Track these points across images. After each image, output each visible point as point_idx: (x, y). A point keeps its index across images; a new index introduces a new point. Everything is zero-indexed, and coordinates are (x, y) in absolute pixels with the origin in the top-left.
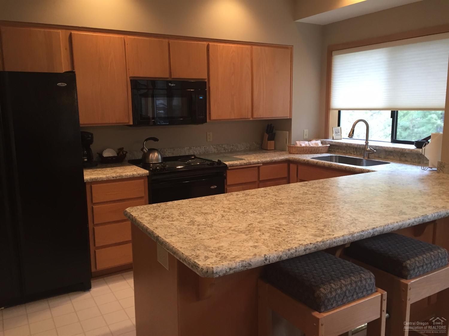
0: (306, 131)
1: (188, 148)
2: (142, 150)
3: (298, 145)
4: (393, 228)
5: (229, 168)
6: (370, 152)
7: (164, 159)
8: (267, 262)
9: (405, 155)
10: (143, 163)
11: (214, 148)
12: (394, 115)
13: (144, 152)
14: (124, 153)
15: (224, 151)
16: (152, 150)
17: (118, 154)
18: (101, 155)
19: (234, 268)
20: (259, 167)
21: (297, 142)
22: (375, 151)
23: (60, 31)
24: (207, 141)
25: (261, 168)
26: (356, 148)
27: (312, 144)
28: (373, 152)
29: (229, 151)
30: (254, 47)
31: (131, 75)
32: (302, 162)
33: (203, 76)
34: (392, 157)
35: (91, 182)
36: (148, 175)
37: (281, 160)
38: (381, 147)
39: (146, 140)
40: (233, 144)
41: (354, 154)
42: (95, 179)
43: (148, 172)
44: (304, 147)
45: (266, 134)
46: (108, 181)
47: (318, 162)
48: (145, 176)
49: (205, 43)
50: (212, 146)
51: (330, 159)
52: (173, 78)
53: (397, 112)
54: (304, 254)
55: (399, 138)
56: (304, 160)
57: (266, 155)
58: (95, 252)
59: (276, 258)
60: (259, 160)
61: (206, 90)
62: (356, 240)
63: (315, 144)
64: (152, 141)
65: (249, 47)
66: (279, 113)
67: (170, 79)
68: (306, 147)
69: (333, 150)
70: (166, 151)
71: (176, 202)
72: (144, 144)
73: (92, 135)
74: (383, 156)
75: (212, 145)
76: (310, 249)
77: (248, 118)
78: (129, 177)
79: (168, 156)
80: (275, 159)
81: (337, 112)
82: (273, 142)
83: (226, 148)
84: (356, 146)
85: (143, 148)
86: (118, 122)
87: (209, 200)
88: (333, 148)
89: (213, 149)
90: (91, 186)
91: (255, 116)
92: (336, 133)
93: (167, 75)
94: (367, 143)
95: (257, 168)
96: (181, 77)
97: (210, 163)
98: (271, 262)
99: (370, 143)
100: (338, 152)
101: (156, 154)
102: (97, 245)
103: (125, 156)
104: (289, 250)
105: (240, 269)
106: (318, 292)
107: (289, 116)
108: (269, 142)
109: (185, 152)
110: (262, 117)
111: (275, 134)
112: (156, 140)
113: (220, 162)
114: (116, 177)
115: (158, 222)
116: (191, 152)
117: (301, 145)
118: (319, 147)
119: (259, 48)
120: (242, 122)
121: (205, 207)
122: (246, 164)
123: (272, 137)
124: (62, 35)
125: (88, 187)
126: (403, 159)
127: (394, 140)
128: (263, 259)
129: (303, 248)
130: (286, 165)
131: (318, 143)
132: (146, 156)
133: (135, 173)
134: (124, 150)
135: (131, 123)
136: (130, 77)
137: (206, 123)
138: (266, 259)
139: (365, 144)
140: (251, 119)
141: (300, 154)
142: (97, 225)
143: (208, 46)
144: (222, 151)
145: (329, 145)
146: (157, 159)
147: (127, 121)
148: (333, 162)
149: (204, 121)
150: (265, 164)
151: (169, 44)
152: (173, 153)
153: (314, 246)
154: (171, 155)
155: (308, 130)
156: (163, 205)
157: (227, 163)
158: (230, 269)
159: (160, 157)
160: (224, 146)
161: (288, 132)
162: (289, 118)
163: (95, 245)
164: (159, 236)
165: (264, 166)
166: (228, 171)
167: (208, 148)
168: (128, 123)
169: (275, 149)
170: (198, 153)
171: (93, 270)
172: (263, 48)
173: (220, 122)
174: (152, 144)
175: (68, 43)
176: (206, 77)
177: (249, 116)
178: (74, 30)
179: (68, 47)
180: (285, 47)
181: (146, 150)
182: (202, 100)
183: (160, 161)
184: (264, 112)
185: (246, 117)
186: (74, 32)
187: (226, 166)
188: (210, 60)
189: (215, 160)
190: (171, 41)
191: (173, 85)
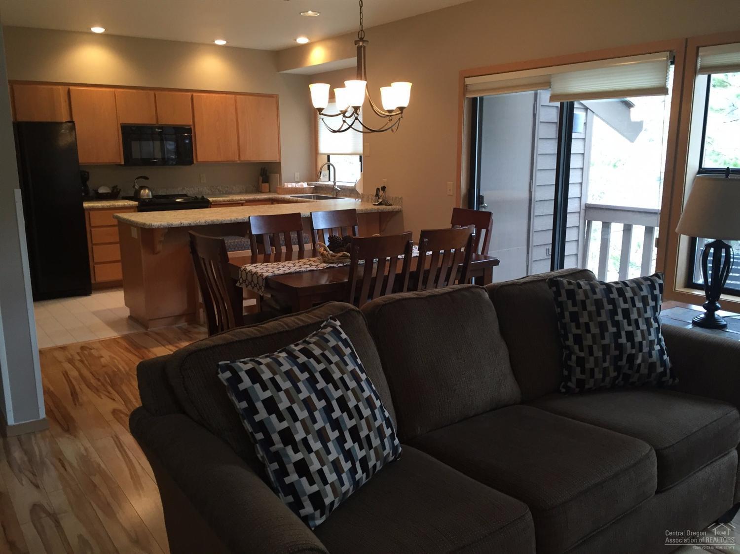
0: (297, 175)
1: (181, 188)
2: (134, 187)
3: (286, 186)
7: (154, 196)
8: (182, 225)
10: (134, 198)
12: (361, 159)
13: (135, 189)
14: (118, 190)
16: (143, 187)
17: (112, 191)
18: (96, 192)
21: (285, 184)
22: (340, 189)
23: (60, 87)
24: (200, 182)
26: (331, 188)
27: (298, 186)
28: (339, 191)
29: (224, 192)
30: (238, 96)
31: (122, 122)
33: (189, 122)
34: (353, 195)
35: (89, 209)
36: (137, 205)
37: (265, 198)
38: (346, 186)
39: (137, 178)
40: (228, 186)
42: (91, 207)
43: (137, 203)
44: (290, 188)
45: (259, 176)
46: (103, 209)
48: (133, 206)
49: (190, 94)
52: (160, 125)
56: (281, 198)
58: (94, 267)
60: (242, 198)
61: (192, 135)
63: (301, 185)
65: (233, 96)
66: (267, 157)
67: (156, 125)
68: (292, 188)
69: (316, 191)
70: (159, 190)
72: (135, 181)
73: (88, 173)
75: (206, 187)
77: (235, 161)
78: (120, 206)
79: (159, 194)
80: (258, 197)
81: (326, 156)
82: (267, 185)
83: (221, 189)
85: (135, 185)
86: (111, 161)
88: (318, 189)
89: (207, 190)
90: (89, 213)
91: (242, 159)
92: (324, 176)
93: (154, 122)
96: (167, 123)
98: (185, 226)
100: (322, 193)
101: (147, 191)
102: (95, 261)
103: (119, 193)
107: (278, 158)
108: (263, 184)
110: (249, 160)
111: (268, 177)
112: (146, 178)
113: (203, 198)
114: (110, 206)
115: (133, 217)
116: (184, 192)
117: (288, 186)
118: (304, 188)
119: (243, 97)
120: (230, 164)
123: (266, 180)
124: (62, 90)
125: (86, 213)
128: (180, 224)
130: (270, 203)
131: (305, 185)
132: (137, 192)
133: (126, 204)
134: (118, 187)
135: (123, 163)
136: (121, 124)
137: (193, 165)
139: (334, 184)
140: (239, 162)
141: (286, 194)
142: (95, 245)
143: (192, 96)
144: (217, 193)
145: (314, 187)
146: (148, 195)
147: (119, 161)
149: (191, 163)
151: (155, 95)
152: (166, 192)
154: (163, 194)
155: (299, 173)
157: (210, 199)
158: (162, 226)
159: (150, 193)
160: (218, 188)
161: (279, 174)
162: (278, 161)
163: (93, 261)
164: (131, 220)
167: (200, 189)
168: (120, 162)
169: (270, 192)
170: (192, 193)
171: (93, 281)
172: (247, 97)
173: (206, 164)
174: (143, 182)
175: (67, 97)
176: (191, 123)
177: (237, 159)
178: (72, 86)
179: (67, 100)
180: (271, 96)
181: (137, 187)
182: (188, 143)
183: (151, 197)
184: (251, 155)
185: (233, 160)
186: (71, 88)
187: (209, 200)
188: (195, 109)
189: (200, 197)
190: (157, 93)
191: (160, 130)
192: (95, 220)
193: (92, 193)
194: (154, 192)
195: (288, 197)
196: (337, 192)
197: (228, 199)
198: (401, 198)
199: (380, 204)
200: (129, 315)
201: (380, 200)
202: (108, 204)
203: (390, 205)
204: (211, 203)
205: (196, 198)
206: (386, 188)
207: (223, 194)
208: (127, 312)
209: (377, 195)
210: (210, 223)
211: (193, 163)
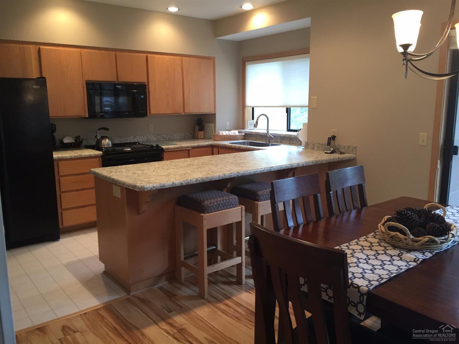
0: (228, 124)
1: (133, 137)
2: (96, 137)
3: (221, 134)
4: (250, 173)
5: (165, 151)
6: (270, 138)
7: (114, 145)
9: (293, 140)
10: (97, 147)
11: (155, 137)
12: (288, 111)
13: (97, 139)
14: (81, 140)
15: (163, 140)
16: (104, 138)
17: (75, 141)
18: (61, 142)
19: (156, 187)
20: (189, 150)
21: (220, 132)
22: (273, 137)
23: (31, 46)
24: (149, 131)
25: (190, 151)
26: (262, 135)
27: (231, 133)
28: (272, 138)
29: (167, 139)
30: (184, 58)
31: (87, 79)
32: (221, 146)
33: (143, 80)
34: (285, 141)
35: (58, 160)
36: (102, 155)
37: (206, 145)
38: (277, 134)
39: (99, 129)
40: (171, 134)
41: (261, 141)
42: (61, 157)
43: (101, 152)
44: (225, 135)
45: (196, 126)
46: (71, 159)
47: (232, 145)
48: (99, 156)
49: (145, 55)
50: (153, 136)
51: (244, 143)
52: (120, 82)
53: (290, 108)
54: (195, 183)
55: (292, 128)
56: (223, 145)
57: (196, 141)
58: (62, 213)
59: (179, 184)
60: (189, 145)
61: (146, 91)
62: (227, 177)
63: (234, 133)
64: (104, 131)
65: (180, 58)
66: (205, 109)
67: (117, 82)
68: (227, 135)
69: (247, 138)
70: (115, 139)
71: (124, 166)
72: (97, 132)
73: (55, 125)
74: (279, 141)
76: (199, 181)
77: (180, 113)
78: (87, 156)
79: (116, 143)
80: (201, 144)
81: (251, 109)
82: (202, 132)
83: (165, 137)
84: (262, 134)
85: (97, 136)
86: (76, 115)
87: (146, 164)
88: (247, 136)
90: (58, 163)
91: (186, 111)
92: (250, 125)
93: (114, 79)
94: (268, 132)
95: (187, 151)
96: (126, 81)
97: (151, 147)
98: (176, 186)
99: (270, 132)
100: (251, 139)
101: (107, 140)
102: (63, 207)
103: (81, 142)
104: (187, 180)
105: (159, 187)
106: (204, 203)
107: (214, 111)
108: (199, 132)
109: (131, 140)
110: (191, 112)
111: (203, 126)
112: (107, 129)
113: (157, 146)
114: (77, 156)
115: (113, 174)
116: (136, 140)
117: (223, 134)
118: (237, 135)
119: (188, 58)
120: (177, 116)
121: (144, 168)
122: (179, 147)
123: (202, 129)
124: (33, 49)
125: (55, 163)
126: (291, 142)
127: (289, 130)
128: (172, 183)
129: (195, 180)
130: (210, 149)
131: (236, 133)
132: (99, 142)
133: (92, 153)
134: (81, 138)
135: (87, 116)
136: (86, 81)
137: (146, 117)
138: (173, 184)
139: (266, 132)
140: (183, 114)
141: (222, 141)
142: (63, 192)
143: (147, 57)
144: (161, 140)
145: (244, 134)
146: (108, 144)
147: (84, 115)
148: (245, 145)
149: (145, 115)
150: (193, 148)
151: (116, 55)
152: (121, 141)
153: (201, 179)
154: (118, 142)
155: (229, 123)
156: (115, 167)
157: (164, 147)
158: (154, 187)
159: (110, 143)
160: (163, 136)
161: (213, 124)
162: (214, 113)
163: (61, 208)
164: (114, 178)
165: (192, 150)
166: (164, 153)
167: (149, 137)
168: (85, 116)
169: (204, 138)
170: (142, 141)
171: (61, 226)
172: (191, 59)
173: (158, 116)
175: (37, 55)
176: (146, 81)
177: (182, 111)
178: (42, 45)
179: (37, 59)
180: (209, 58)
181: (99, 137)
182: (143, 98)
183: (111, 146)
184: (194, 108)
185: (179, 112)
186: (42, 47)
188: (149, 68)
189: (155, 145)
190: (118, 53)
191: (119, 87)
192: (63, 170)
193: (58, 143)
194: (112, 142)
195: (227, 143)
196: (269, 139)
197: (177, 146)
198: (355, 147)
199: (332, 152)
200: (104, 270)
201: (332, 149)
202: (76, 155)
203: (344, 153)
205: (152, 146)
206: (336, 137)
207: (167, 141)
208: (101, 267)
209: (329, 144)
211: (147, 115)
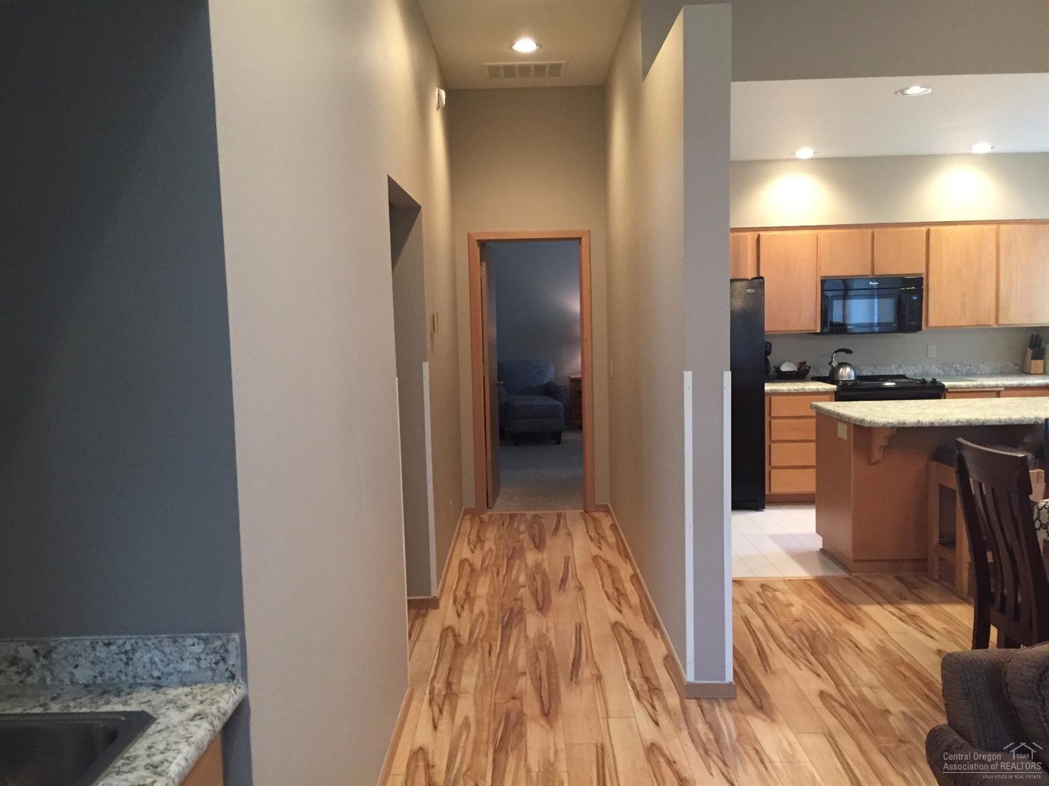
1: (897, 366)
2: (830, 363)
5: (949, 390)
7: (858, 378)
8: (920, 425)
10: (831, 379)
11: (938, 367)
13: (832, 367)
14: (807, 368)
15: (955, 373)
16: (842, 365)
17: (798, 369)
18: (778, 369)
20: (999, 392)
23: (748, 233)
24: (927, 356)
25: (1001, 394)
29: (964, 373)
30: (1002, 226)
31: (822, 275)
33: (919, 269)
35: (770, 393)
36: (836, 390)
39: (836, 352)
40: (972, 363)
42: (775, 390)
43: (835, 386)
45: (1028, 349)
46: (789, 394)
48: (832, 391)
49: (924, 229)
50: (934, 365)
52: (876, 275)
57: (1022, 378)
58: (770, 472)
59: (928, 423)
60: (1000, 383)
61: (923, 289)
64: (845, 353)
65: (994, 226)
67: (871, 277)
70: (864, 368)
72: (833, 356)
73: (770, 344)
75: (936, 364)
76: (962, 422)
77: (989, 325)
78: (812, 391)
79: (864, 375)
82: (1040, 362)
83: (959, 368)
85: (832, 361)
86: (803, 329)
89: (937, 369)
90: (770, 398)
91: (1002, 322)
93: (868, 272)
95: (995, 393)
96: (887, 273)
97: (922, 382)
101: (848, 370)
102: (773, 464)
103: (808, 371)
104: (941, 420)
105: (896, 424)
108: (1033, 361)
109: (892, 371)
110: (1016, 323)
112: (849, 352)
113: (934, 380)
114: (799, 391)
116: (901, 372)
119: (1010, 226)
120: (980, 330)
122: (978, 386)
123: (1039, 354)
124: (750, 237)
125: (767, 399)
128: (916, 422)
132: (834, 371)
133: (821, 388)
134: (807, 364)
135: (819, 330)
136: (821, 277)
137: (920, 332)
138: (919, 422)
140: (995, 326)
142: (775, 442)
143: (928, 233)
144: (952, 373)
146: (849, 376)
147: (813, 328)
149: (918, 328)
150: (1009, 388)
151: (873, 235)
152: (873, 373)
153: (967, 421)
154: (869, 374)
157: (946, 384)
159: (853, 373)
160: (955, 366)
163: (770, 464)
164: (838, 413)
165: (1005, 392)
166: (947, 395)
167: (928, 367)
168: (815, 330)
170: (913, 374)
171: (767, 492)
173: (943, 330)
174: (843, 357)
175: (755, 245)
176: (923, 271)
177: (992, 322)
178: (762, 231)
179: (755, 251)
181: (835, 364)
182: (915, 300)
183: (853, 379)
184: (1017, 316)
185: (987, 324)
186: (761, 233)
187: (944, 386)
188: (931, 249)
189: (930, 379)
190: (876, 231)
191: (875, 283)
192: (776, 409)
193: (772, 371)
194: (857, 372)
197: (975, 383)
200: (821, 547)
202: (796, 388)
204: (947, 389)
205: (924, 381)
207: (962, 375)
210: (965, 424)
211: (920, 329)
